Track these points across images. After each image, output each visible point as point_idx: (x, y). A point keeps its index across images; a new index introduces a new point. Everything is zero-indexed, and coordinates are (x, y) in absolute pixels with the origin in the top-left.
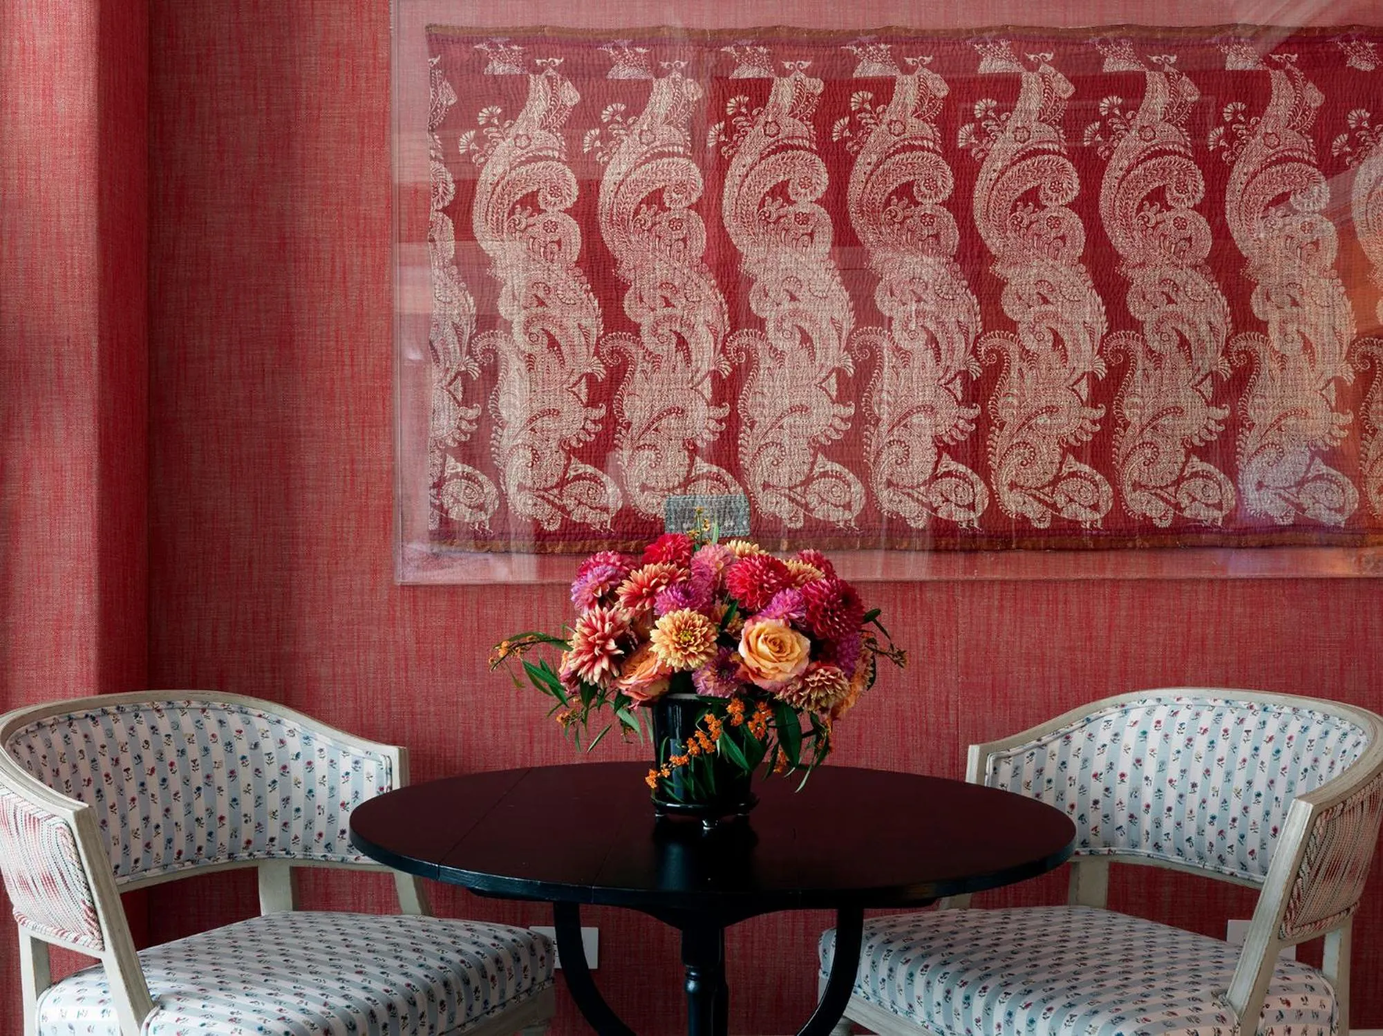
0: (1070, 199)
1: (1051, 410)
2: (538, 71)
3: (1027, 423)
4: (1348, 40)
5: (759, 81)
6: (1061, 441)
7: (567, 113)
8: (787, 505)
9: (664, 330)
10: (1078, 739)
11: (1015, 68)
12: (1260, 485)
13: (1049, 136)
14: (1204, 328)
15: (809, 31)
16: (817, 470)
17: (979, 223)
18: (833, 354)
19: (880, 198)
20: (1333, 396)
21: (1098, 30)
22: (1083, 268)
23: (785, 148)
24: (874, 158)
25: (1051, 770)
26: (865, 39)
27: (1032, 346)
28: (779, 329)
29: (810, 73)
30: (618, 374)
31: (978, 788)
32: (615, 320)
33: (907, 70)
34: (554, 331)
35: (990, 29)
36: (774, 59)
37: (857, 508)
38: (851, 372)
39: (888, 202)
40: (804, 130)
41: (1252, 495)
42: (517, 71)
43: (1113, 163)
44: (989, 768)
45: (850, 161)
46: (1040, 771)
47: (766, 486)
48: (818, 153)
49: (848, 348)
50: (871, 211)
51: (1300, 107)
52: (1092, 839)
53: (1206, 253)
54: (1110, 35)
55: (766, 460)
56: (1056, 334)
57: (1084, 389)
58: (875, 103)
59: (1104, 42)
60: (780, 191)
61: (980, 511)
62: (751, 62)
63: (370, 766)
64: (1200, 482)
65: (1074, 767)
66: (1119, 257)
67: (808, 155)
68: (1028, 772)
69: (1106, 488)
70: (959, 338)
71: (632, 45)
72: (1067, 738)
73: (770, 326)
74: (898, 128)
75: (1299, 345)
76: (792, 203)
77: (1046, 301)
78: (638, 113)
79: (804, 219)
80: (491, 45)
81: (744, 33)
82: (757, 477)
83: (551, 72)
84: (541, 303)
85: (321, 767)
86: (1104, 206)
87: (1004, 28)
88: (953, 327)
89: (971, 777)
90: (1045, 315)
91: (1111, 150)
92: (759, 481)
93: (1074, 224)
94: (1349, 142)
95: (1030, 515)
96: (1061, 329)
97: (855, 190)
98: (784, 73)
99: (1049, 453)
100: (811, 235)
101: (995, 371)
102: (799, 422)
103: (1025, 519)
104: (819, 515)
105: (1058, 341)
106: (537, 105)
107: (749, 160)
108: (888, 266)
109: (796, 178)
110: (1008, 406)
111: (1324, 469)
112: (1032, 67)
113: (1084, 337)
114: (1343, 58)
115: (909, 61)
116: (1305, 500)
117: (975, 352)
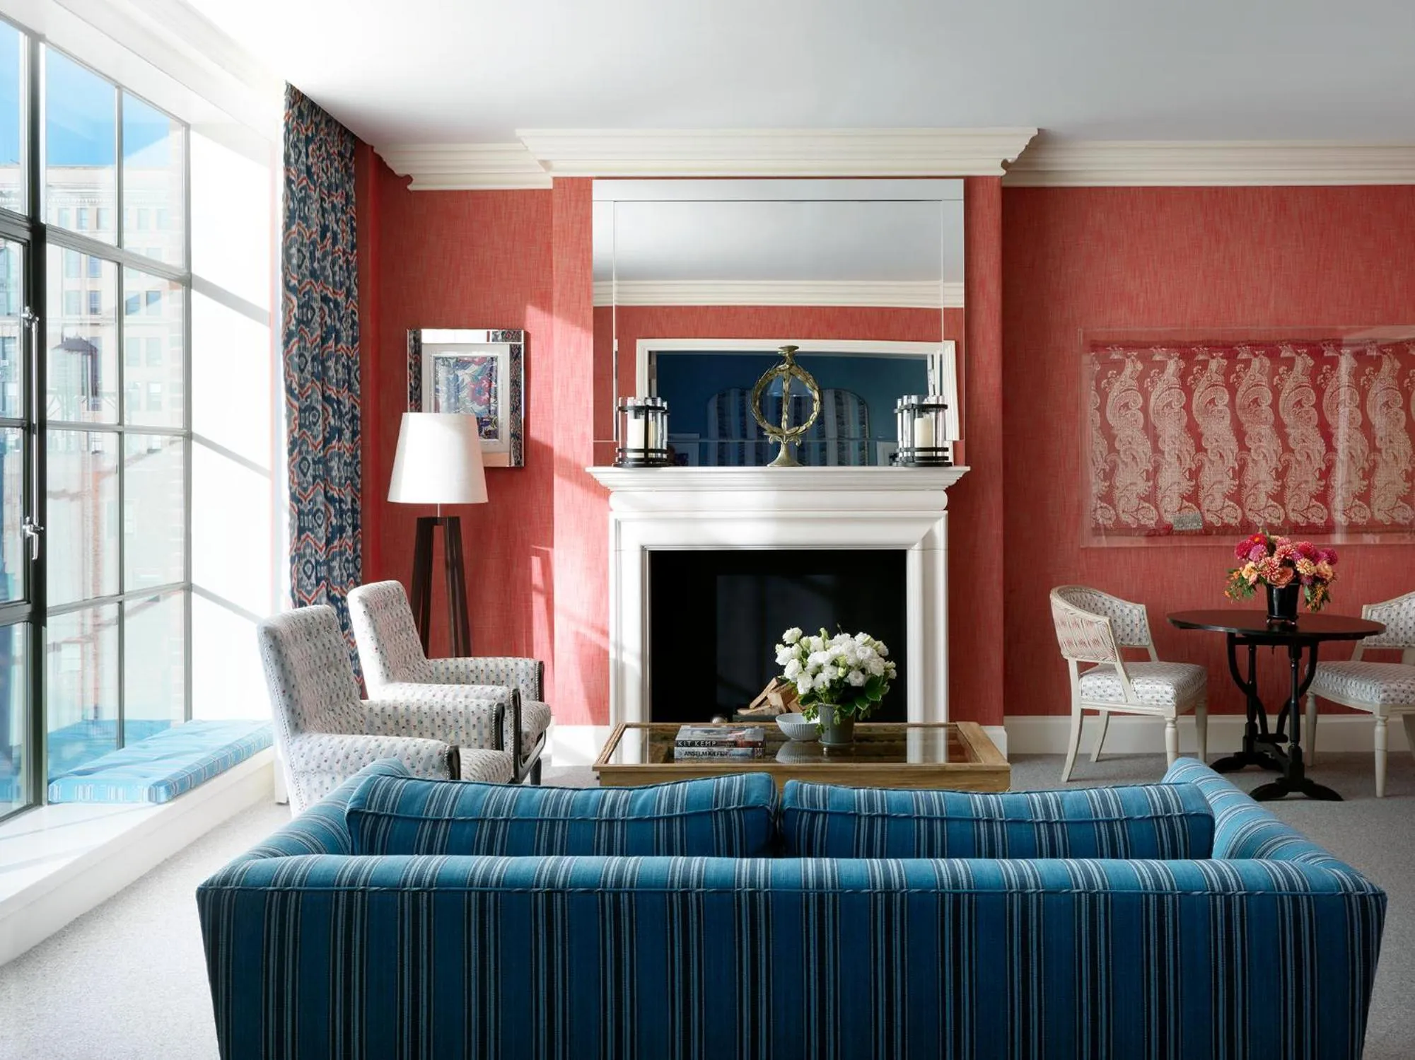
0: (1312, 404)
1: (1306, 482)
2: (1128, 357)
3: (1298, 487)
4: (1409, 344)
5: (1204, 361)
6: (1310, 493)
7: (1138, 373)
8: (1215, 517)
9: (1172, 453)
10: (1405, 605)
11: (1294, 355)
12: (1379, 510)
13: (1305, 380)
14: (1359, 451)
15: (1222, 342)
16: (1226, 504)
17: (1281, 412)
18: (1231, 462)
19: (1246, 403)
20: (1404, 476)
21: (1323, 340)
22: (1317, 429)
23: (1214, 385)
24: (1245, 389)
25: (1394, 615)
26: (1242, 345)
27: (1299, 458)
28: (1212, 452)
29: (1222, 357)
30: (1157, 469)
31: (1365, 621)
32: (1156, 450)
33: (1256, 356)
34: (1135, 454)
35: (1284, 341)
36: (1210, 353)
37: (1239, 519)
38: (1237, 468)
39: (1250, 405)
40: (1221, 378)
41: (1376, 513)
42: (1121, 357)
43: (1327, 390)
44: (1369, 614)
45: (1236, 391)
46: (1389, 615)
47: (1208, 510)
48: (1226, 387)
49: (1236, 460)
50: (1243, 408)
51: (1393, 369)
52: (1409, 641)
53: (1360, 423)
54: (1326, 343)
55: (1207, 501)
56: (1307, 453)
57: (1317, 474)
58: (1245, 369)
59: (1324, 345)
60: (1212, 401)
61: (1282, 520)
62: (1202, 354)
63: (1135, 612)
64: (1358, 508)
65: (1403, 614)
66: (1330, 425)
67: (1222, 388)
68: (1385, 615)
69: (1325, 511)
70: (1274, 456)
71: (1161, 348)
72: (1401, 605)
73: (1209, 451)
74: (1253, 378)
75: (1392, 457)
76: (1216, 406)
77: (1304, 441)
78: (1163, 372)
79: (1220, 412)
80: (1113, 348)
81: (1200, 342)
82: (1205, 507)
83: (1133, 357)
84: (1130, 443)
85: (1118, 612)
86: (1324, 405)
87: (1289, 340)
88: (1272, 452)
89: (1363, 617)
90: (1304, 447)
91: (1327, 385)
92: (1206, 508)
93: (1314, 412)
94: (1410, 382)
95: (1299, 521)
96: (1309, 452)
97: (1238, 401)
98: (1213, 358)
99: (1305, 498)
100: (1223, 418)
101: (1286, 468)
102: (1220, 487)
103: (1297, 523)
104: (1226, 521)
105: (1308, 456)
106: (1128, 370)
107: (1201, 390)
108: (1250, 428)
109: (1218, 396)
110: (1291, 482)
111: (1401, 503)
112: (1299, 355)
113: (1317, 455)
114: (1408, 350)
115: (1257, 353)
116: (1395, 515)
117: (1280, 461)
